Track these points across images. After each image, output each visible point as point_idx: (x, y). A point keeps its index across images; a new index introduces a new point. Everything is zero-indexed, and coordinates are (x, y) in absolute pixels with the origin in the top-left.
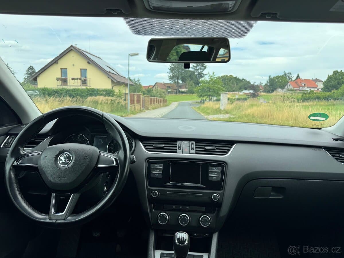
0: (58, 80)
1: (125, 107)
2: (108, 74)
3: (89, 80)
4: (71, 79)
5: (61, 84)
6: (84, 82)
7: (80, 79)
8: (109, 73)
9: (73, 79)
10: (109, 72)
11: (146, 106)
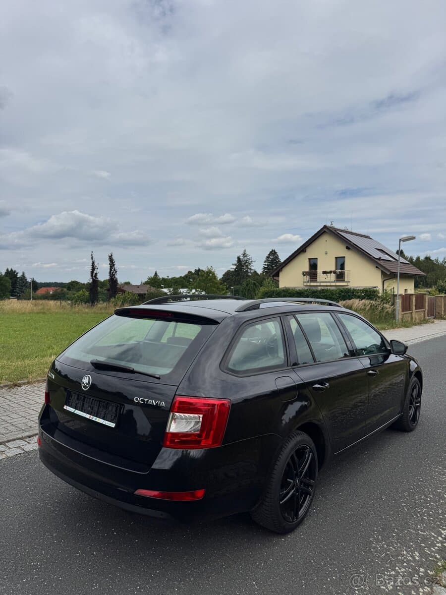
0: (304, 275)
1: (393, 315)
2: (377, 263)
3: (348, 273)
4: (321, 272)
5: (308, 280)
6: (340, 276)
7: (335, 272)
8: (378, 261)
9: (324, 272)
10: (379, 259)
11: (439, 313)
